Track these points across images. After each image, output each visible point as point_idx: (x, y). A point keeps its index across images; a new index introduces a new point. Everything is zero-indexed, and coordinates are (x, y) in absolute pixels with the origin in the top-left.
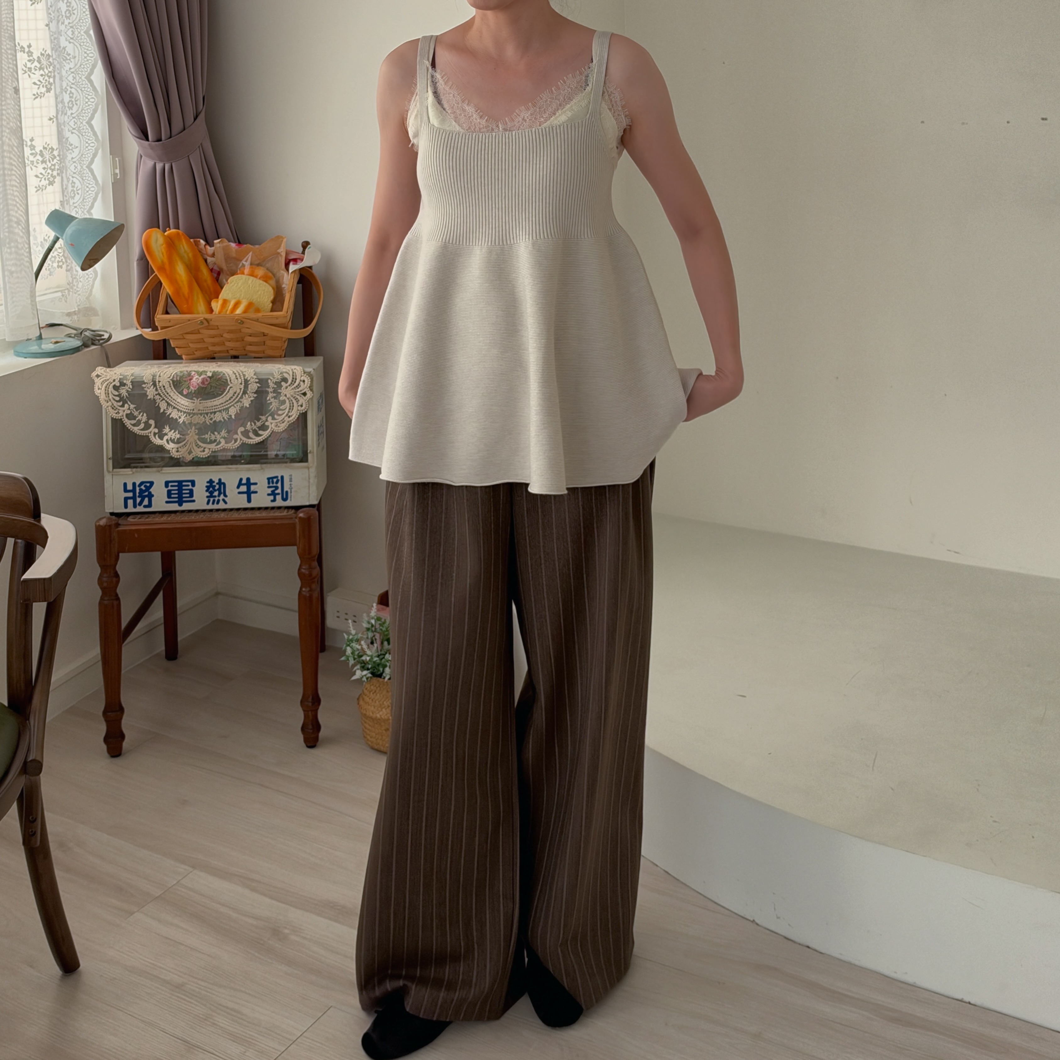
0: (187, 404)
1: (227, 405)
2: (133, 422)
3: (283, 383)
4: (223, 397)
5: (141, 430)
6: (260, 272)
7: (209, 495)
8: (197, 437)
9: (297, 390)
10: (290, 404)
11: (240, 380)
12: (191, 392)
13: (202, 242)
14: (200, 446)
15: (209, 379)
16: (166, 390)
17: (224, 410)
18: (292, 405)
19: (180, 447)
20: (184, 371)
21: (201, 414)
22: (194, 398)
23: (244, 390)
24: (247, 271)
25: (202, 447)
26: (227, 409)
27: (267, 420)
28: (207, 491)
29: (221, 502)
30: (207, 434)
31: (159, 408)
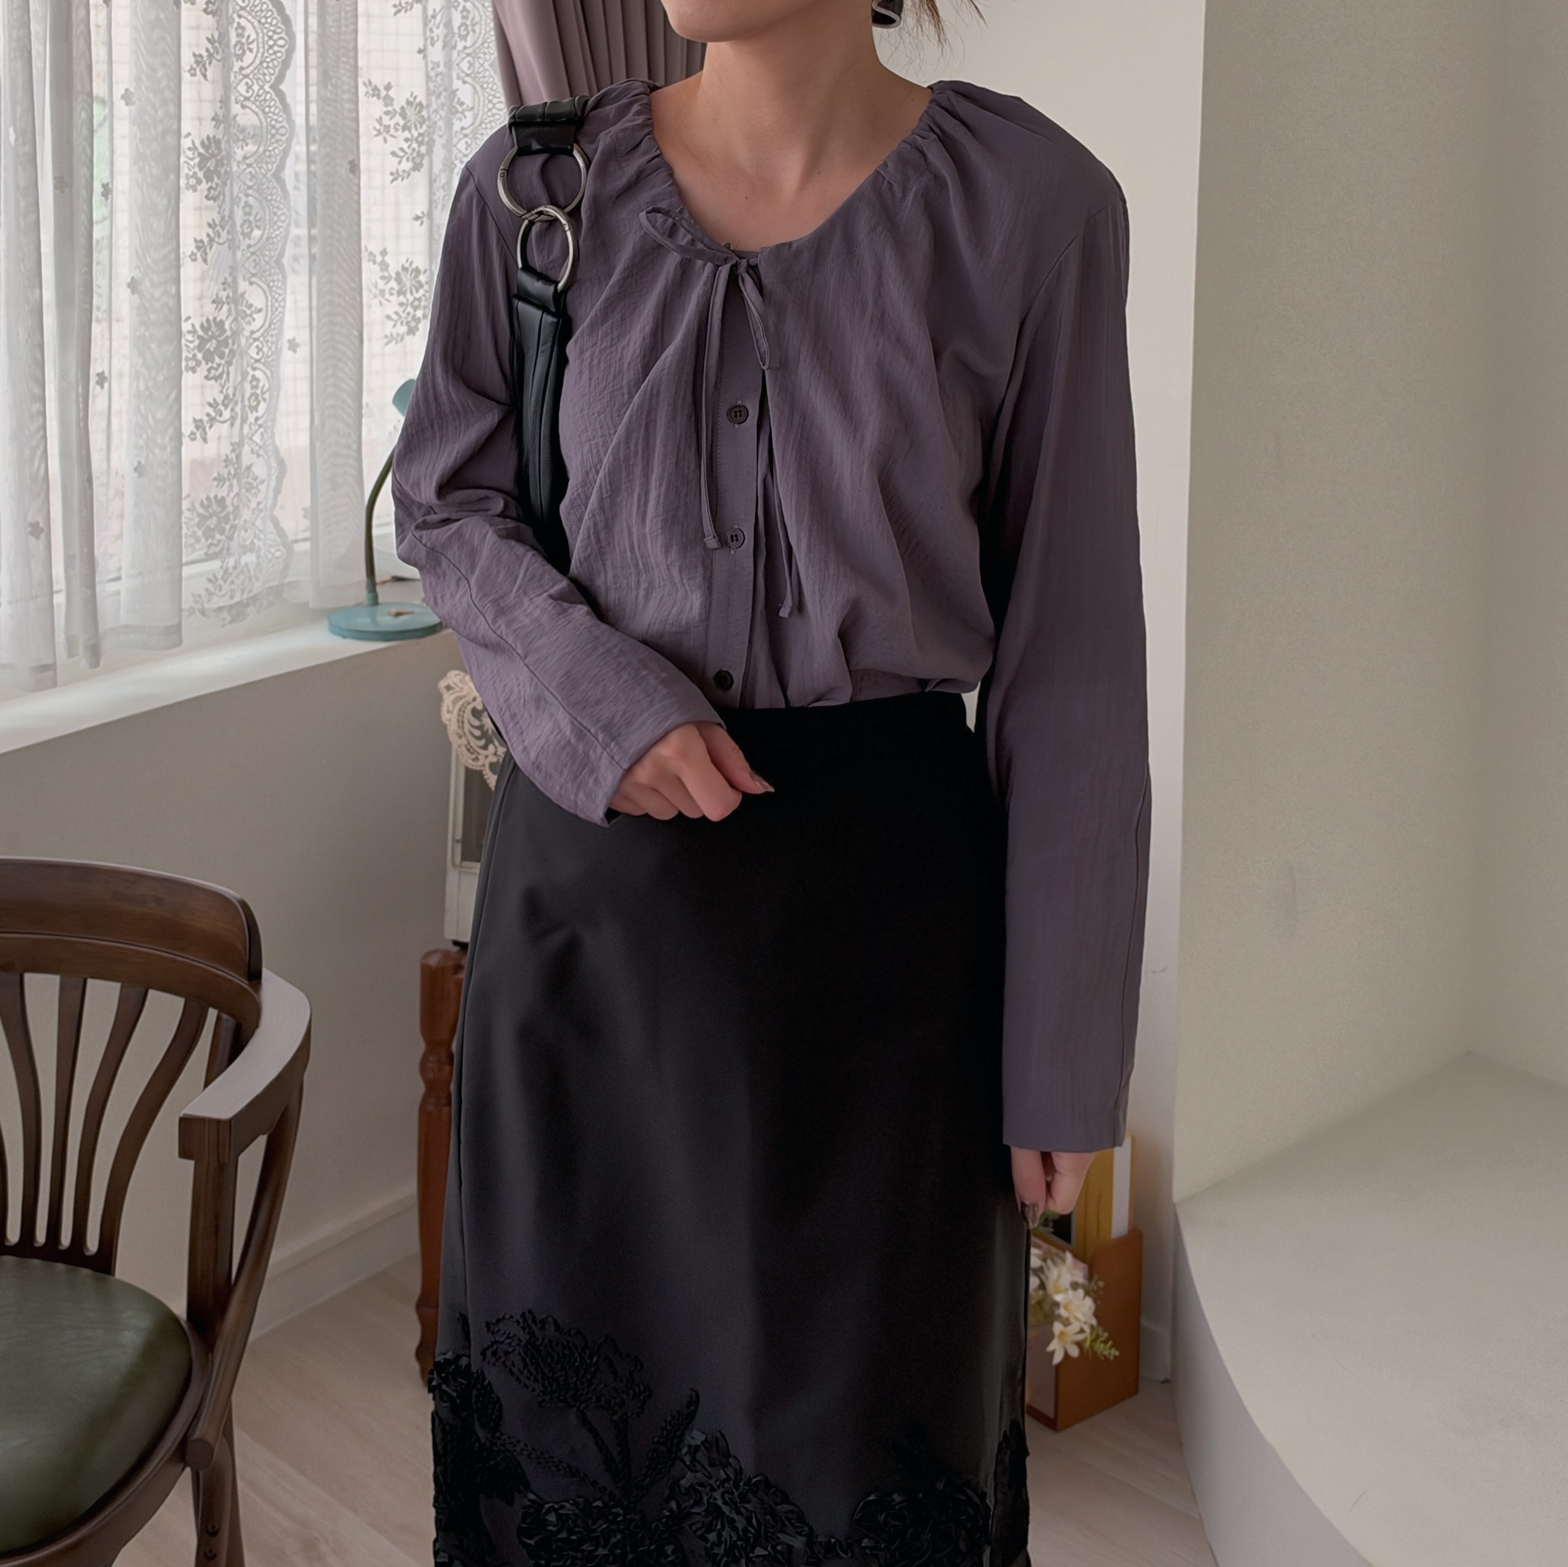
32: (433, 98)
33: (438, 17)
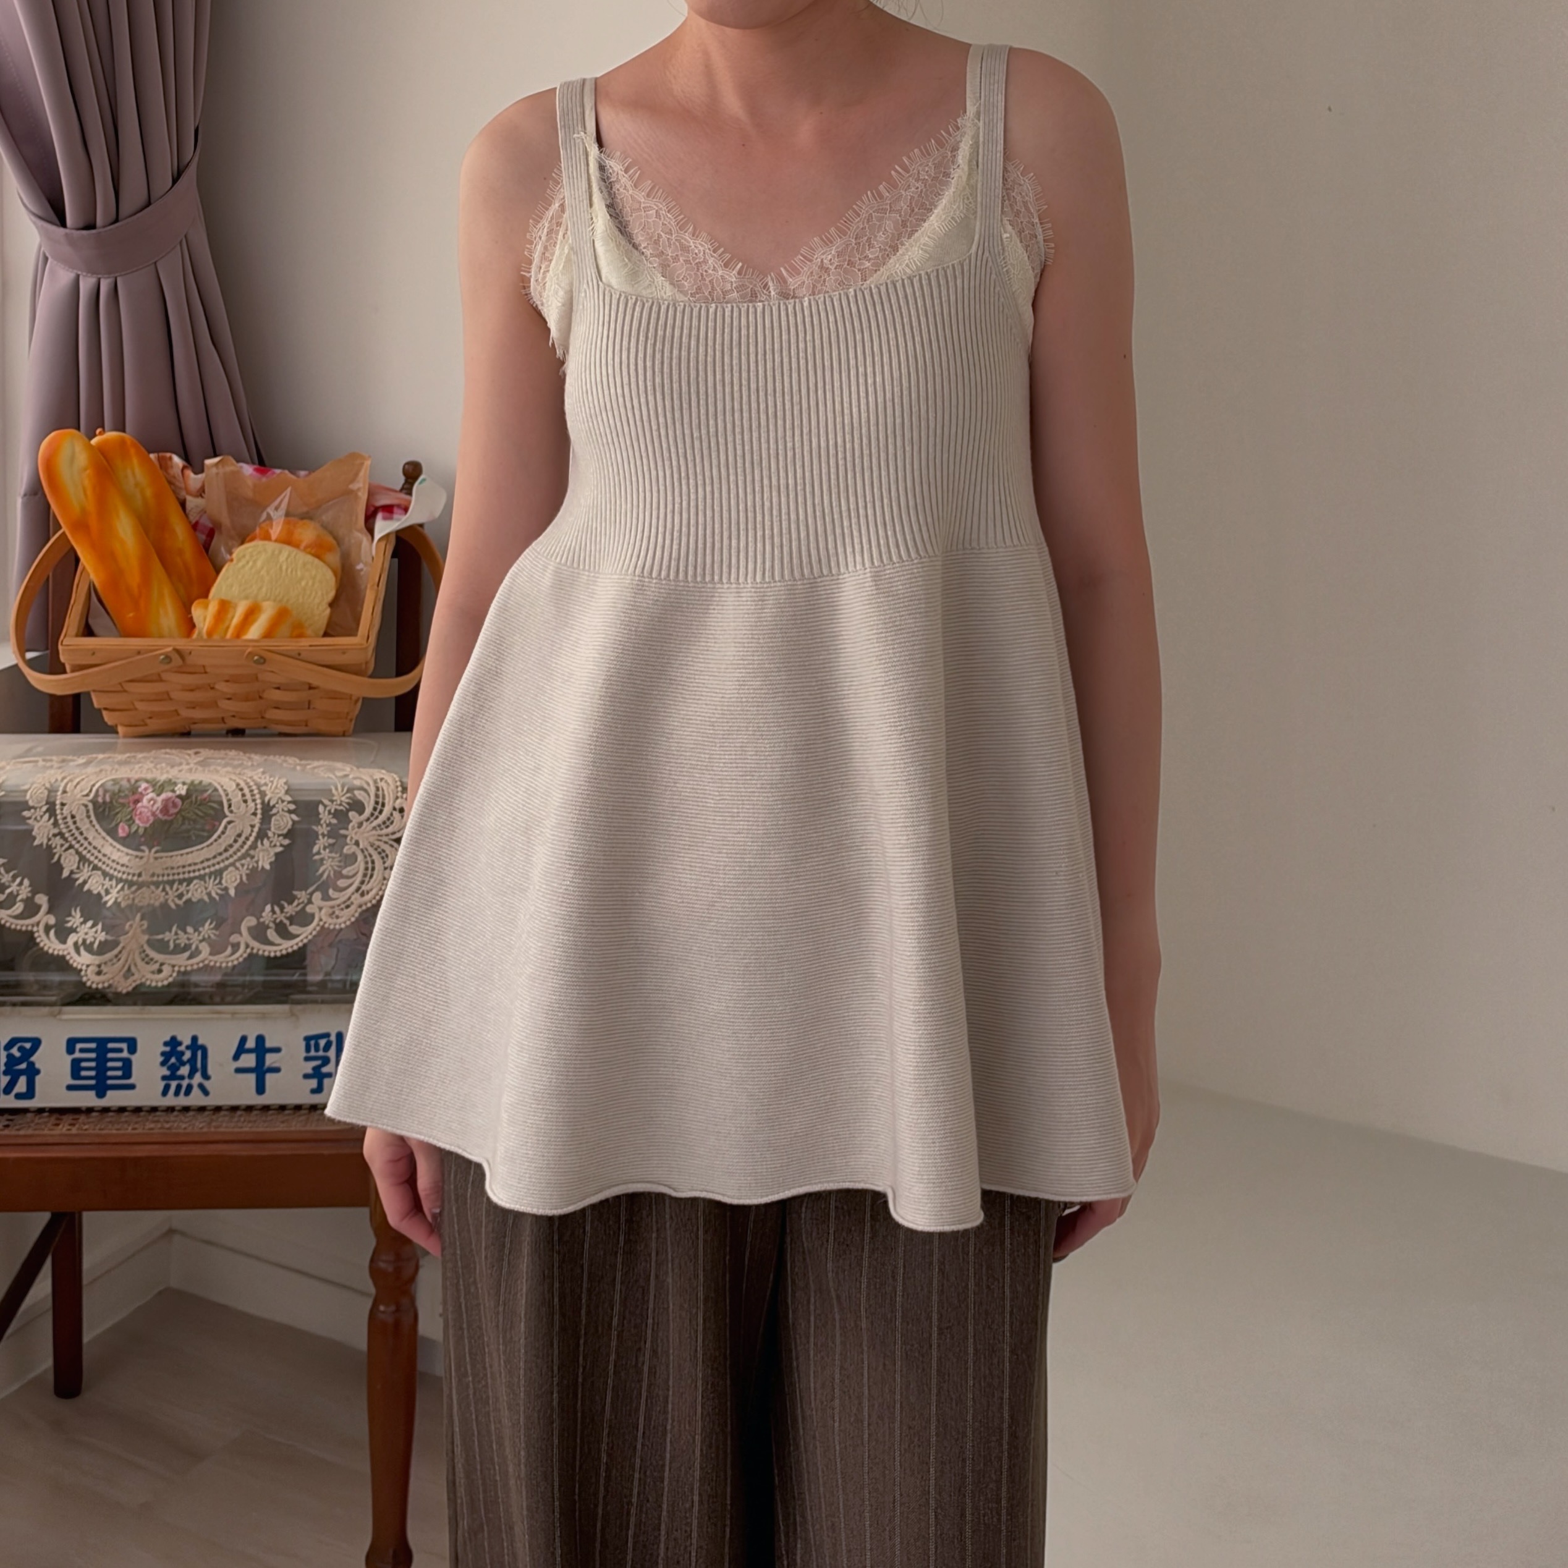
0: (125, 860)
1: (218, 863)
2: (0, 898)
3: (352, 814)
4: (212, 844)
5: (17, 917)
6: (308, 533)
7: (167, 1073)
8: (146, 937)
9: (385, 831)
10: (367, 863)
11: (251, 805)
12: (136, 831)
13: (177, 460)
14: (152, 959)
15: (179, 801)
16: (78, 824)
17: (211, 874)
18: (370, 865)
19: (105, 963)
20: (122, 779)
21: (157, 884)
22: (143, 848)
23: (260, 829)
24: (276, 531)
25: (156, 962)
26: (219, 873)
27: (310, 902)
28: (163, 1064)
29: (196, 1091)
30: (170, 931)
31: (59, 867)
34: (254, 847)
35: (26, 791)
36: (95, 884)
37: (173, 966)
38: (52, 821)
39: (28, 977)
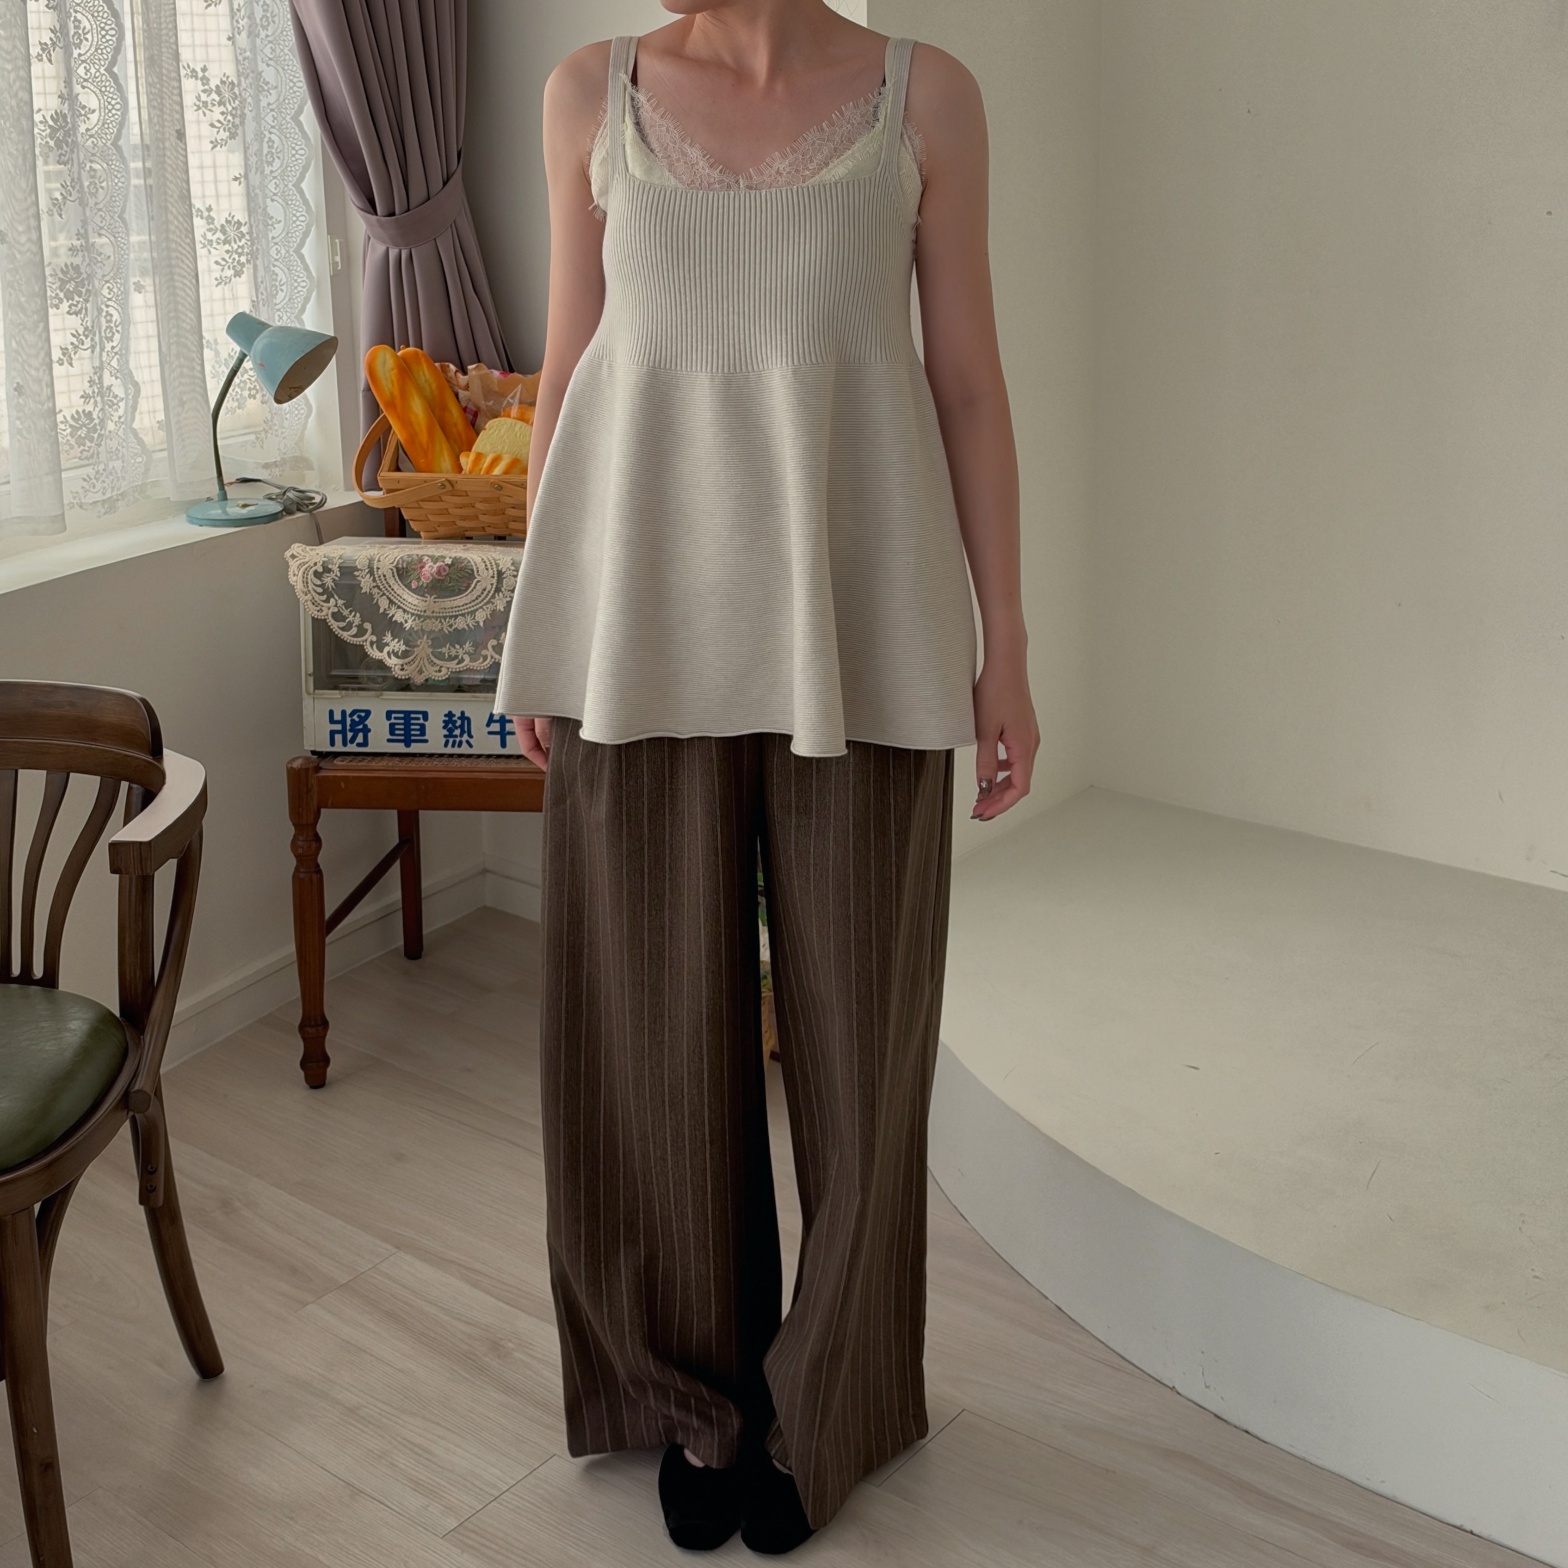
0: (416, 602)
1: (473, 606)
2: (342, 624)
4: (468, 594)
5: (354, 636)
7: (447, 733)
8: (431, 650)
11: (491, 571)
12: (422, 585)
13: (452, 367)
14: (435, 664)
15: (447, 568)
16: (388, 581)
17: (468, 613)
19: (406, 664)
20: (413, 555)
21: (436, 618)
22: (426, 595)
23: (497, 586)
24: (513, 412)
25: (438, 665)
26: (473, 613)
28: (444, 728)
29: (464, 744)
30: (446, 647)
31: (377, 606)
32: (243, 79)
33: (243, 12)
34: (493, 597)
35: (356, 560)
36: (399, 617)
37: (448, 668)
38: (372, 578)
39: (363, 673)
